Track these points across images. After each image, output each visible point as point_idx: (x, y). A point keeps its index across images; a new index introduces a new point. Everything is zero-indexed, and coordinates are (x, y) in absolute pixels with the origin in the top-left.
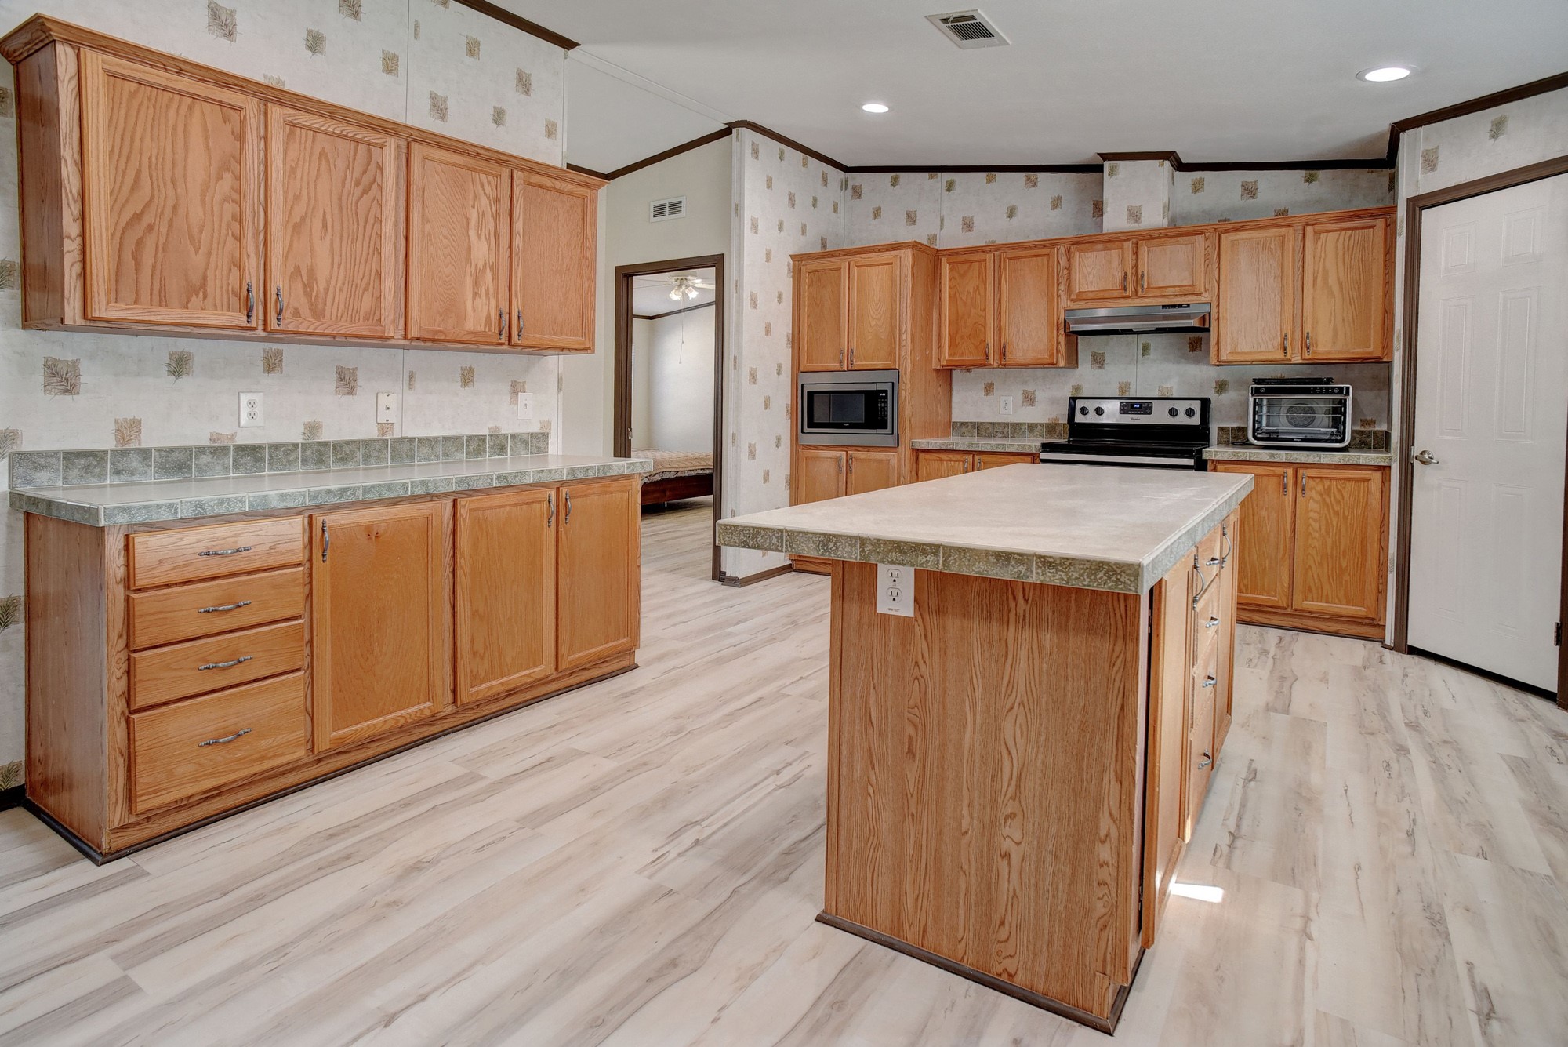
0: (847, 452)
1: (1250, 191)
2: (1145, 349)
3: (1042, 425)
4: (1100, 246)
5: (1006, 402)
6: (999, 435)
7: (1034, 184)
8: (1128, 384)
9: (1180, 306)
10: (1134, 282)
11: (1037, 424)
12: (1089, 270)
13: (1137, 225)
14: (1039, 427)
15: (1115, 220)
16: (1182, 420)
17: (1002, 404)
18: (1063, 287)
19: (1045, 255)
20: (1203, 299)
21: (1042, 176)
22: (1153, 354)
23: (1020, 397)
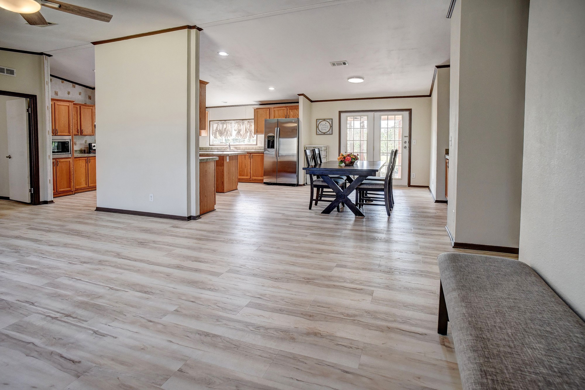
0: (56, 160)
7: (75, 87)
21: (76, 86)
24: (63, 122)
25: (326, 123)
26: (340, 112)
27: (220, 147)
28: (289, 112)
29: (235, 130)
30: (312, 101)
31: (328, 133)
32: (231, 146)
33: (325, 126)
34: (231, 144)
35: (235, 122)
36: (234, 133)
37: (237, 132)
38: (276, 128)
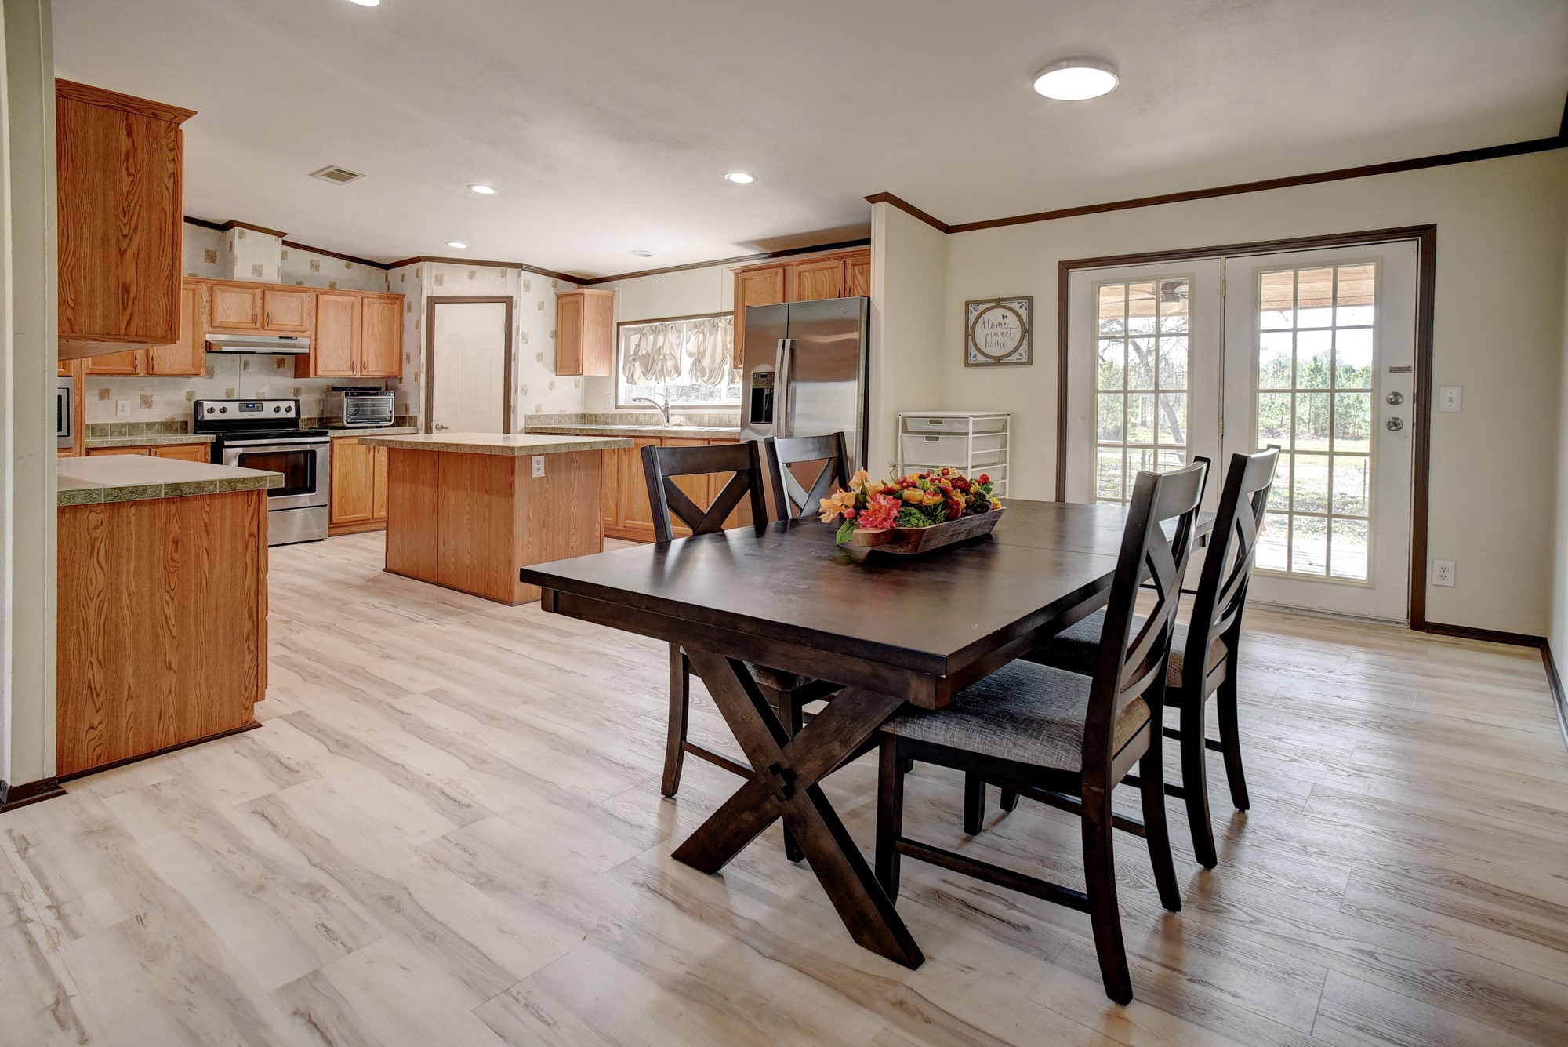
1: (315, 266)
2: (246, 364)
3: (160, 423)
4: (238, 290)
5: (123, 406)
6: (116, 434)
8: (233, 390)
9: (291, 338)
10: (261, 320)
11: (155, 423)
12: (228, 306)
13: (259, 278)
14: (157, 426)
15: (242, 271)
16: (282, 414)
17: (119, 408)
18: (205, 317)
19: (191, 289)
20: (306, 335)
22: (252, 369)
23: (138, 401)
25: (1004, 317)
26: (1065, 267)
27: (644, 415)
28: (854, 277)
29: (690, 355)
30: (948, 229)
31: (1014, 358)
32: (671, 412)
33: (999, 330)
34: (671, 404)
35: (690, 326)
36: (687, 363)
37: (693, 359)
38: (780, 342)
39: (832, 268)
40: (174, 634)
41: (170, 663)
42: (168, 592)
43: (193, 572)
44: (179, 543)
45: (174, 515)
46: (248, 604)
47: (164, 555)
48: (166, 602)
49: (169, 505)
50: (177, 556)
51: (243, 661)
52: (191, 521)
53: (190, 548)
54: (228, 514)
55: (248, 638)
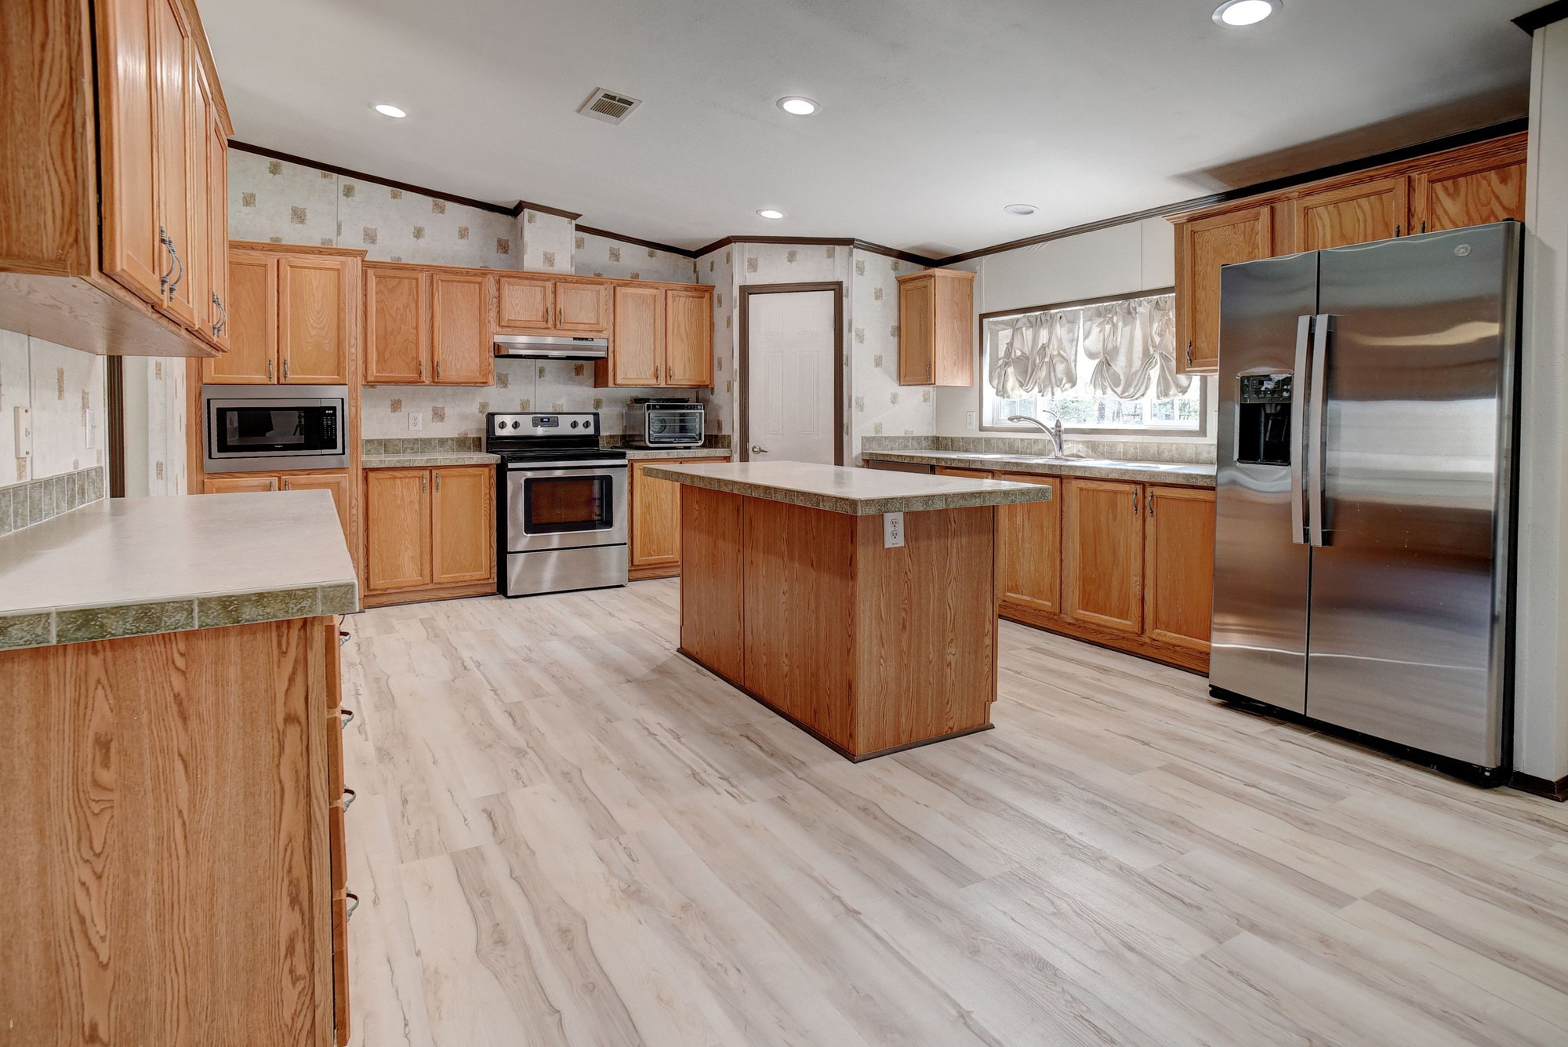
1: (614, 255)
2: (542, 371)
3: (452, 439)
4: (526, 282)
5: (415, 419)
6: (409, 451)
7: (442, 211)
8: (528, 401)
9: (587, 339)
10: (553, 319)
11: (448, 439)
12: (517, 301)
13: (551, 268)
14: (450, 441)
15: (532, 261)
16: (580, 431)
17: (411, 421)
18: (493, 314)
19: (476, 283)
20: (603, 336)
21: (449, 205)
22: (548, 376)
23: (430, 412)
24: (314, 333)
27: (1022, 440)
28: (1433, 201)
29: (1091, 355)
32: (1064, 437)
34: (1065, 425)
35: (1090, 313)
36: (1085, 368)
37: (1097, 361)
38: (1303, 322)
39: (1379, 193)
40: (104, 958)
41: (94, 1027)
42: (87, 861)
43: (150, 812)
44: (114, 745)
45: (99, 681)
46: (290, 871)
47: (76, 774)
48: (83, 884)
49: (83, 659)
50: (106, 776)
51: (279, 1002)
52: (142, 692)
53: (141, 755)
54: (233, 673)
55: (291, 950)
